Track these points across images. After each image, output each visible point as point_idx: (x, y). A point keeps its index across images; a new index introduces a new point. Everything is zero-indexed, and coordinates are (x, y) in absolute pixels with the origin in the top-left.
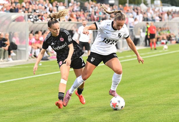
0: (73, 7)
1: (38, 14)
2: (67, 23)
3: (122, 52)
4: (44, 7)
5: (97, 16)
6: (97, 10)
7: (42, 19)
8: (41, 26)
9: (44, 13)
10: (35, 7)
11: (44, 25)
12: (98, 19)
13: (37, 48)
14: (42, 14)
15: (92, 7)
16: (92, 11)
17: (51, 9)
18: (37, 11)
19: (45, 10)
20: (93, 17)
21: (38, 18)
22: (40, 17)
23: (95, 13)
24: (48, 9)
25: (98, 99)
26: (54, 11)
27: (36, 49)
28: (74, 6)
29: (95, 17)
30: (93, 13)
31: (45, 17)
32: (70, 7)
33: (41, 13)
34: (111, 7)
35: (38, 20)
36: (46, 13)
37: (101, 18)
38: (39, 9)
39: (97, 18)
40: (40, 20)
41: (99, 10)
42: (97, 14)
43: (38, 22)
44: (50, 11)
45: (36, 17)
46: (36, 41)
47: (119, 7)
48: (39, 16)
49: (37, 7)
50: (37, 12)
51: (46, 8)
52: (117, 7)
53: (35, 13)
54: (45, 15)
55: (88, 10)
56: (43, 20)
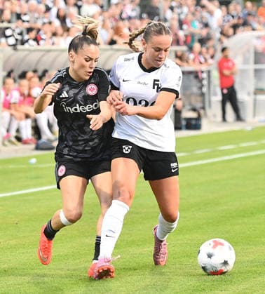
0: (120, 7)
1: (27, 25)
2: (106, 50)
4: (42, 8)
5: (187, 33)
6: (187, 15)
7: (37, 40)
8: (34, 57)
9: (44, 24)
10: (20, 6)
11: (43, 56)
12: (189, 39)
13: (23, 116)
14: (39, 24)
15: (172, 8)
16: (173, 19)
17: (62, 14)
18: (24, 18)
19: (47, 15)
20: (176, 35)
21: (26, 37)
22: (33, 34)
23: (181, 23)
24: (54, 11)
25: (187, 256)
26: (71, 16)
27: (21, 119)
28: (124, 5)
29: (181, 34)
30: (176, 24)
31: (45, 33)
32: (113, 7)
33: (35, 22)
34: (224, 8)
35: (27, 41)
36: (50, 23)
37: (197, 38)
38: (31, 11)
39: (186, 36)
40: (31, 42)
41: (190, 17)
42: (185, 27)
43: (26, 46)
44: (58, 16)
45: (21, 34)
46: (22, 98)
47: (245, 7)
48: (29, 30)
49: (25, 7)
50: (24, 21)
51: (48, 9)
52: (239, 8)
53: (20, 22)
54: (48, 29)
55: (162, 17)
56: (41, 42)
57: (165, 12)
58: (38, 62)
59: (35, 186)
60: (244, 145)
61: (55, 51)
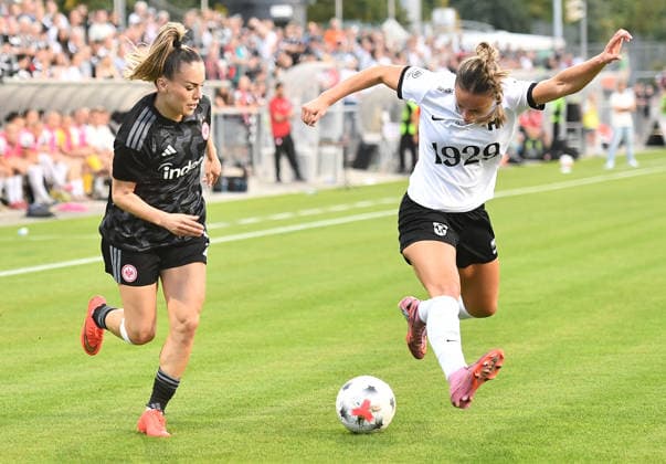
0: (142, 27)
1: (16, 51)
2: (121, 85)
3: (316, 194)
4: (38, 27)
5: (230, 63)
6: (230, 41)
7: (30, 70)
8: (27, 93)
9: (39, 49)
10: (9, 25)
11: (37, 92)
12: (234, 72)
13: (10, 172)
14: (33, 50)
15: (210, 30)
16: (213, 44)
17: (63, 36)
18: (14, 41)
19: (45, 36)
20: (216, 65)
21: (16, 66)
22: (25, 63)
23: (222, 51)
24: (53, 33)
25: (227, 360)
26: (75, 39)
28: (147, 24)
29: (223, 65)
30: (215, 51)
31: (41, 62)
32: (132, 27)
33: (27, 47)
34: (280, 31)
35: (17, 72)
36: (47, 48)
37: (243, 70)
38: (23, 31)
39: (229, 68)
40: (23, 74)
41: (234, 42)
42: (227, 55)
43: (16, 78)
44: (59, 39)
45: (9, 62)
46: (10, 148)
47: (307, 30)
48: (20, 57)
49: (15, 27)
50: (12, 45)
51: (45, 29)
52: (300, 31)
53: (7, 46)
54: (43, 55)
55: (196, 41)
56: (35, 73)
57: (201, 35)
58: (32, 99)
59: (24, 265)
60: (305, 213)
61: (55, 85)
